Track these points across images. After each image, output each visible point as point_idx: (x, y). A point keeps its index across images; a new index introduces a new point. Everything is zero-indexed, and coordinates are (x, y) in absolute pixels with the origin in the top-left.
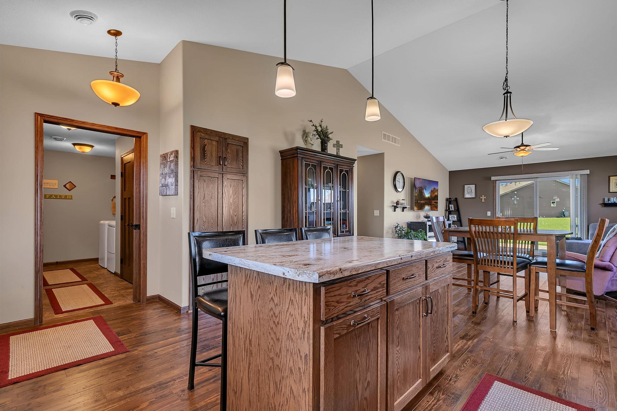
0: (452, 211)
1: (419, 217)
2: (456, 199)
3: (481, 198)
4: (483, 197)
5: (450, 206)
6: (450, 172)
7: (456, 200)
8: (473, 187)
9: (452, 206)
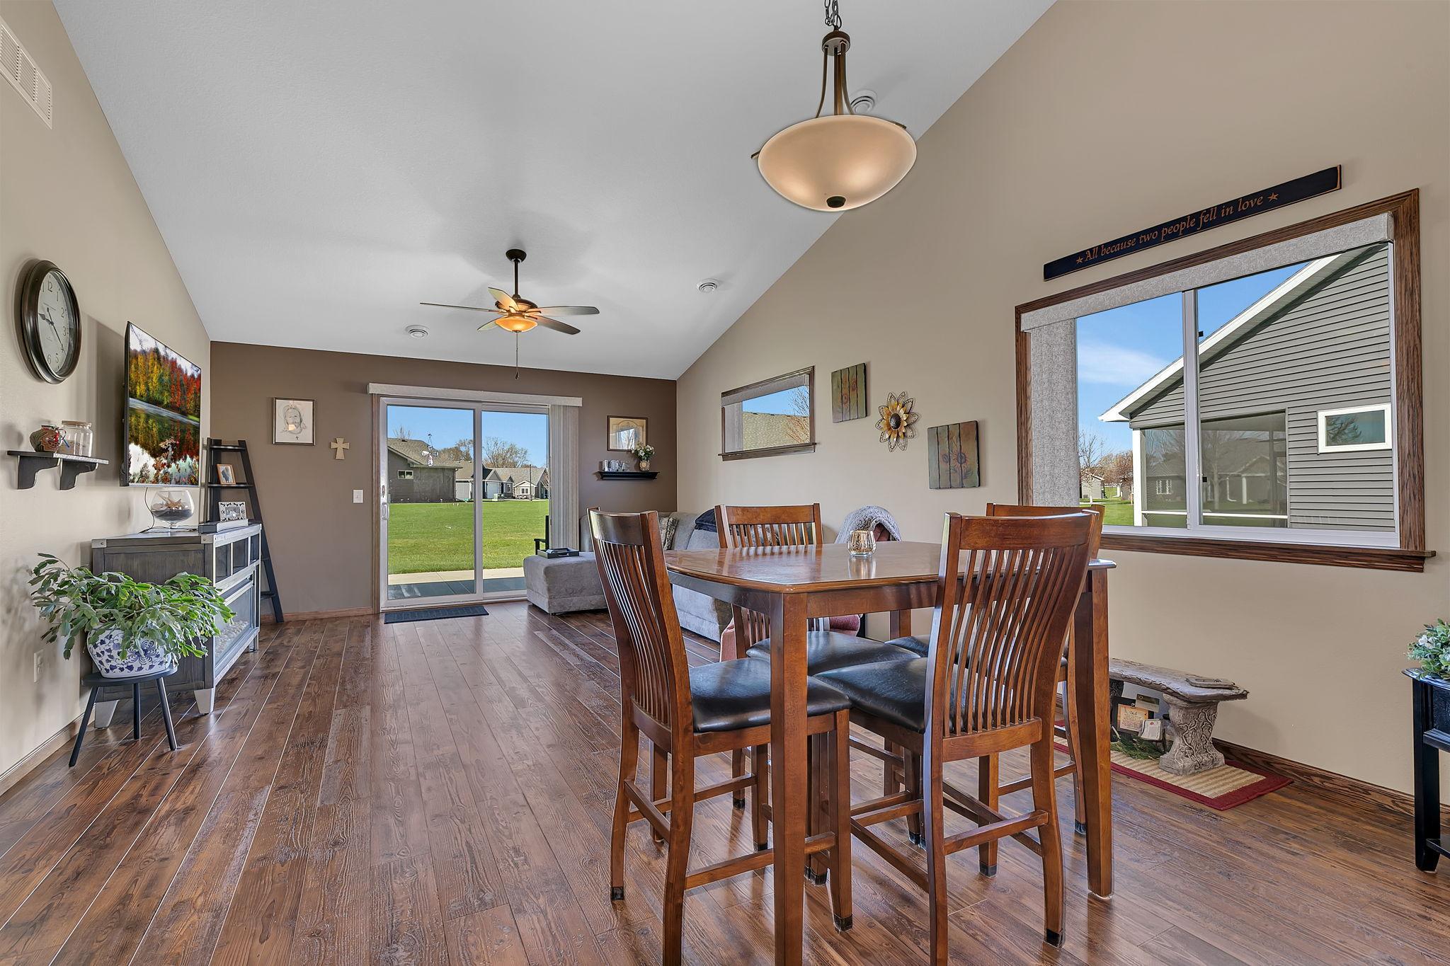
0: (229, 487)
1: (125, 514)
2: (242, 444)
3: (334, 445)
4: (340, 445)
5: (221, 468)
6: (214, 345)
7: (242, 448)
8: (306, 408)
9: (227, 470)
